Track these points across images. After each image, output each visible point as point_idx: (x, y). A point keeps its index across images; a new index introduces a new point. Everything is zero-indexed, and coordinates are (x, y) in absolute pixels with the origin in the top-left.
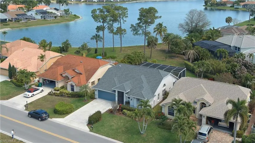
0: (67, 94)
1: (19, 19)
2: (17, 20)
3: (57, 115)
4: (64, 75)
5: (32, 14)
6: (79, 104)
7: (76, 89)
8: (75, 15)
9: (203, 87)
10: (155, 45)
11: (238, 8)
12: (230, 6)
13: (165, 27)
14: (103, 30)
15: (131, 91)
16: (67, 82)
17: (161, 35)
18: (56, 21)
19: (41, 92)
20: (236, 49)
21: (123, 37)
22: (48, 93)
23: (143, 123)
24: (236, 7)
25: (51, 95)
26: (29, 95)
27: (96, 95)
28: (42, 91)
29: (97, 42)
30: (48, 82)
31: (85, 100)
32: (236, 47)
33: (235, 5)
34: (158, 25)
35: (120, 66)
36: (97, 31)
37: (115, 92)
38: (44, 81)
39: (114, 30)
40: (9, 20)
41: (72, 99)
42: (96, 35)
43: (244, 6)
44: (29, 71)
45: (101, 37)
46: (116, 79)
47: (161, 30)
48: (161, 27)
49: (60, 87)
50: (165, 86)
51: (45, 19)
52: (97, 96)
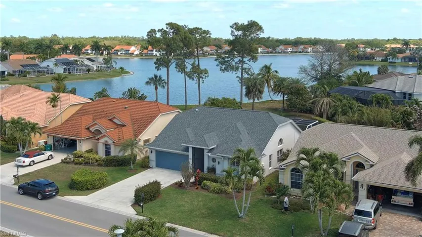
0: (97, 161)
1: (25, 71)
2: (23, 74)
3: (74, 192)
4: (92, 129)
5: (48, 66)
6: (120, 175)
7: (114, 152)
8: (121, 68)
9: (356, 137)
10: (259, 94)
11: (395, 63)
12: (380, 60)
13: (276, 72)
14: (168, 67)
15: (217, 145)
16: (98, 139)
17: (269, 86)
18: (88, 76)
19: (48, 159)
20: (405, 98)
21: (203, 82)
22: (62, 160)
23: (242, 202)
24: (391, 60)
25: (68, 163)
26: (24, 162)
27: (152, 161)
28: (50, 158)
29: (156, 89)
30: (63, 146)
31: (131, 170)
32: (405, 94)
33: (388, 58)
34: (263, 68)
35: (197, 110)
36: (156, 68)
37: (188, 152)
38: (56, 143)
39: (187, 68)
40: (9, 74)
41: (106, 168)
42: (156, 76)
43: (404, 58)
44: (29, 122)
45: (163, 80)
46: (189, 131)
47: (268, 76)
48: (269, 72)
49: (85, 152)
50: (281, 144)
51: (70, 73)
52: (153, 163)
